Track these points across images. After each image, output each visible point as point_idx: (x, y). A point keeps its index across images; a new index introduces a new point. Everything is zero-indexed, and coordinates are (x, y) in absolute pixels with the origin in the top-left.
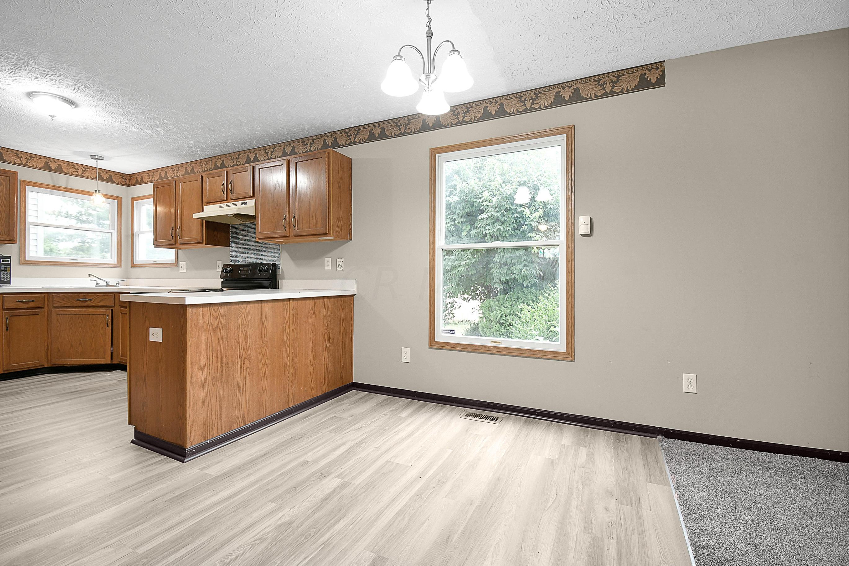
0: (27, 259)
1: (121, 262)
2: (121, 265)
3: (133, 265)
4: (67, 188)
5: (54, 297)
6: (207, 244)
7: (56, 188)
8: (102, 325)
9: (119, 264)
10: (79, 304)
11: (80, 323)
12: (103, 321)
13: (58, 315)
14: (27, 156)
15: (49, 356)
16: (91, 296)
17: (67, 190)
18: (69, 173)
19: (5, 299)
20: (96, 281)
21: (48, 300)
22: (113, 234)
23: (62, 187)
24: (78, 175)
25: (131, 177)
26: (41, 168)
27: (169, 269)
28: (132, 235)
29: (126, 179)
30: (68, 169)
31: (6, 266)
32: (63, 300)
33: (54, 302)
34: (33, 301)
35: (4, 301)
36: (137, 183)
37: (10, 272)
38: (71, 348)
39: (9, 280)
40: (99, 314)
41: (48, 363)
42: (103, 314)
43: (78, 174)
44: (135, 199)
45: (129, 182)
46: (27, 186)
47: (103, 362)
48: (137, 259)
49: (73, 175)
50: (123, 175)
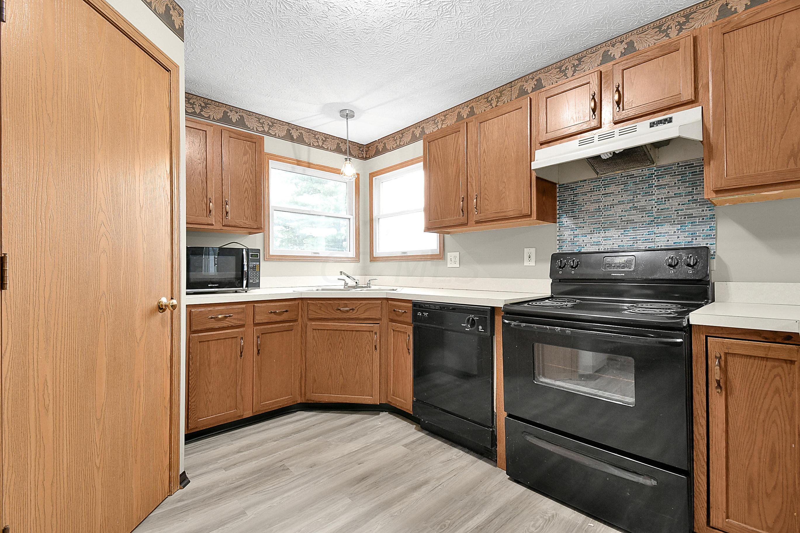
0: (271, 253)
1: (359, 255)
2: (359, 259)
3: (373, 259)
4: (309, 163)
5: (310, 304)
6: (538, 218)
7: (299, 163)
8: (368, 347)
9: (357, 258)
10: (339, 315)
11: (340, 342)
12: (370, 341)
13: (314, 331)
14: (269, 122)
15: (303, 388)
16: (353, 303)
17: (309, 165)
18: (310, 144)
19: (257, 309)
20: (344, 280)
21: (302, 309)
22: (351, 220)
23: (304, 162)
24: (318, 147)
25: (368, 148)
26: (283, 138)
27: (429, 263)
28: (371, 220)
29: (362, 151)
30: (309, 138)
31: (254, 263)
32: (320, 309)
33: (309, 313)
34: (286, 311)
35: (255, 313)
36: (378, 153)
37: (260, 271)
38: (330, 377)
39: (257, 281)
40: (365, 331)
41: (301, 397)
42: (369, 331)
43: (319, 145)
44: (375, 174)
45: (366, 154)
46: (270, 161)
47: (369, 402)
48: (378, 252)
49: (314, 146)
50: (360, 146)
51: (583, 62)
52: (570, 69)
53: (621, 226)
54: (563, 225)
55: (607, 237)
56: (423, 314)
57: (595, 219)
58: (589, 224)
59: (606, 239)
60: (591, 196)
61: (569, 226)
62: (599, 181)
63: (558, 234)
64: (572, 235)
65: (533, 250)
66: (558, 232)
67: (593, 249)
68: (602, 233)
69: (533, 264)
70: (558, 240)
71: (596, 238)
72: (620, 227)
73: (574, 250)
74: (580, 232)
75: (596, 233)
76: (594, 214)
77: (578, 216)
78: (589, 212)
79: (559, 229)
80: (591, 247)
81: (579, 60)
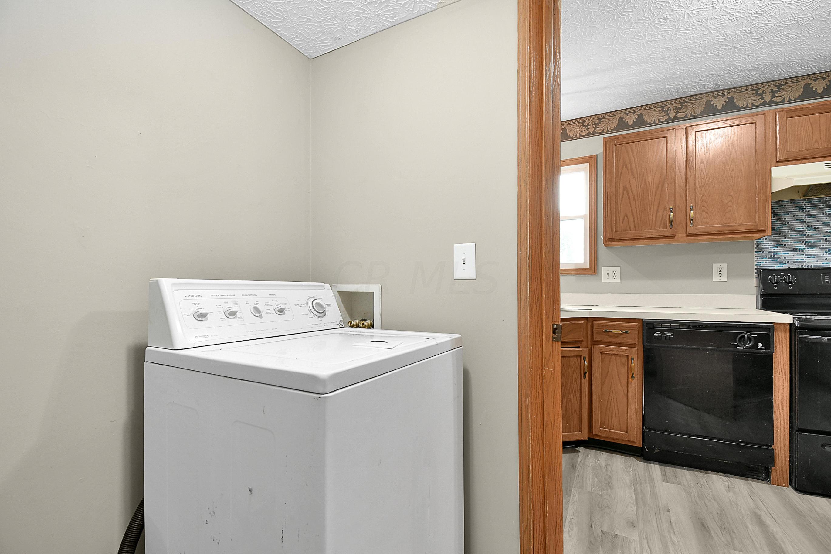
51: (783, 89)
52: (768, 93)
53: (826, 245)
54: (762, 242)
55: (811, 255)
56: (663, 334)
57: (798, 238)
58: (791, 243)
59: (809, 256)
60: (794, 216)
61: (769, 243)
62: (802, 203)
63: (755, 250)
64: (772, 252)
65: (724, 266)
66: (756, 248)
67: (794, 266)
68: (806, 251)
69: (724, 279)
70: (756, 256)
71: (798, 255)
72: (824, 246)
73: (775, 267)
74: (781, 249)
75: (799, 251)
76: (797, 233)
77: (780, 234)
78: (791, 231)
79: (757, 246)
80: (793, 264)
81: (779, 87)
